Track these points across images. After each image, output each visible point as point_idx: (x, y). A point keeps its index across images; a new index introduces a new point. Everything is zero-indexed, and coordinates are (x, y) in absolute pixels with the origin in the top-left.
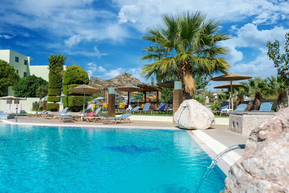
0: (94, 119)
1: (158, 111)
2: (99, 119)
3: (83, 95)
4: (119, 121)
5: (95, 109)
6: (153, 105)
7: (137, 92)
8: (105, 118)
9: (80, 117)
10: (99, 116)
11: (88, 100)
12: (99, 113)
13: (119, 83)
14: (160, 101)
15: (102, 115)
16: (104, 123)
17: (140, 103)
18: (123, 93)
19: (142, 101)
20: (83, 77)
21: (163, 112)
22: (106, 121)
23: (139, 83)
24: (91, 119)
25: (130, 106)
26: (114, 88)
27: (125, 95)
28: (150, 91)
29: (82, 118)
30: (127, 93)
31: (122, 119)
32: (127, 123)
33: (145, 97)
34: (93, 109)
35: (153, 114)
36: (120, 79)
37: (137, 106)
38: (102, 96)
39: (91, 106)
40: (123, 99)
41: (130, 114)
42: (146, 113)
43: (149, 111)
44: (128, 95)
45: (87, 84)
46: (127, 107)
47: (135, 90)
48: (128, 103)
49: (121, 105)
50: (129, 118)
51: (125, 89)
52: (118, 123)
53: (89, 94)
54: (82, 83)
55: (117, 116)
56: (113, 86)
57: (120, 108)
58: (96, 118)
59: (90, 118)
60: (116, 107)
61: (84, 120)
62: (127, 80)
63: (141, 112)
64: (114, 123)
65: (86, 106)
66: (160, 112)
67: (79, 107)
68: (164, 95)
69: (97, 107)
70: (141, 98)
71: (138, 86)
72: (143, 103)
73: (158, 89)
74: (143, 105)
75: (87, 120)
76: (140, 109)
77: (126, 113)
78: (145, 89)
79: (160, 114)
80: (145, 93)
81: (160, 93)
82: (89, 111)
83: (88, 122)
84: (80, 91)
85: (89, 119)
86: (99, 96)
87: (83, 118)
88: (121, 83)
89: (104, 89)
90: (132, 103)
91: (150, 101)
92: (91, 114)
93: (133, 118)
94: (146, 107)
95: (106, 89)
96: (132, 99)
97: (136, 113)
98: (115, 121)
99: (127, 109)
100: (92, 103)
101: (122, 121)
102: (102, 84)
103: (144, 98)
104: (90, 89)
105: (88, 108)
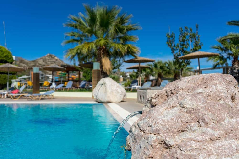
0: (19, 96)
1: (80, 88)
2: (23, 96)
3: (7, 74)
4: (43, 97)
5: (20, 87)
6: (75, 83)
7: (60, 72)
8: (29, 95)
9: (4, 94)
10: (23, 93)
11: (12, 78)
12: (24, 90)
13: (44, 63)
14: (81, 80)
15: (26, 92)
16: (29, 99)
17: (64, 82)
18: (47, 73)
19: (65, 80)
20: (7, 56)
21: (84, 89)
22: (30, 98)
23: (63, 64)
24: (16, 96)
25: (54, 84)
26: (38, 68)
27: (50, 74)
28: (73, 71)
29: (5, 95)
30: (51, 72)
31: (46, 96)
32: (51, 99)
33: (68, 76)
34: (17, 87)
35: (75, 91)
36: (45, 60)
37: (61, 84)
38: (27, 75)
39: (15, 84)
40: (48, 77)
41: (54, 91)
42: (69, 90)
43: (71, 88)
44: (52, 74)
45: (11, 63)
46: (51, 84)
47: (59, 69)
48: (52, 82)
49: (45, 83)
50: (53, 94)
51: (49, 69)
52: (42, 99)
53: (14, 73)
54: (6, 62)
55: (41, 93)
56: (38, 66)
57: (44, 86)
58: (21, 95)
59: (14, 95)
60: (41, 85)
61: (8, 97)
62: (52, 61)
63: (64, 89)
64: (38, 99)
65: (10, 84)
66: (81, 89)
67: (3, 85)
68: (85, 74)
69: (22, 85)
70: (64, 77)
71: (62, 66)
72: (66, 81)
73: (80, 69)
74: (66, 83)
75: (12, 97)
76: (63, 87)
77: (50, 90)
78: (68, 69)
79: (81, 91)
80: (68, 72)
81: (82, 73)
82: (14, 89)
83: (12, 99)
84: (3, 70)
85: (13, 97)
86: (24, 75)
87: (7, 96)
88: (46, 63)
89: (29, 69)
90: (56, 82)
91: (73, 80)
92: (16, 91)
93: (56, 94)
94: (69, 84)
95: (31, 69)
96: (56, 78)
97: (60, 90)
98: (39, 97)
99: (51, 87)
100: (16, 81)
101: (46, 97)
102: (27, 64)
103: (67, 78)
104: (15, 68)
105: (13, 85)
